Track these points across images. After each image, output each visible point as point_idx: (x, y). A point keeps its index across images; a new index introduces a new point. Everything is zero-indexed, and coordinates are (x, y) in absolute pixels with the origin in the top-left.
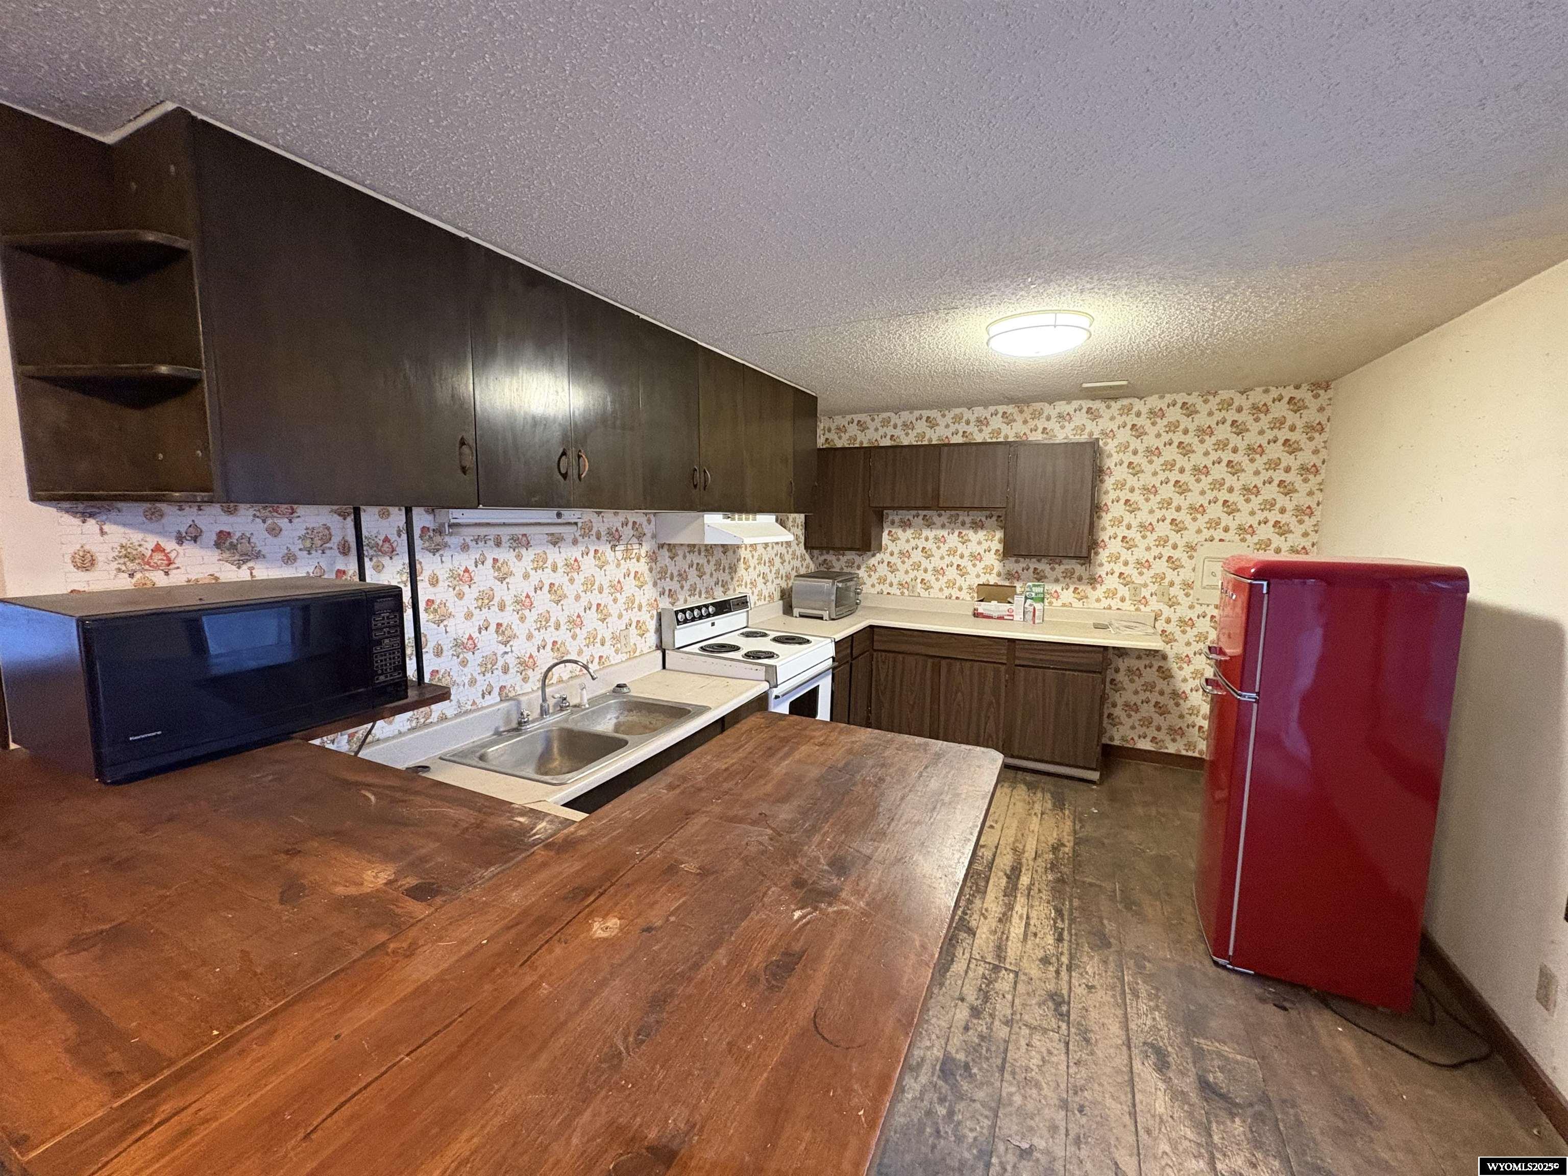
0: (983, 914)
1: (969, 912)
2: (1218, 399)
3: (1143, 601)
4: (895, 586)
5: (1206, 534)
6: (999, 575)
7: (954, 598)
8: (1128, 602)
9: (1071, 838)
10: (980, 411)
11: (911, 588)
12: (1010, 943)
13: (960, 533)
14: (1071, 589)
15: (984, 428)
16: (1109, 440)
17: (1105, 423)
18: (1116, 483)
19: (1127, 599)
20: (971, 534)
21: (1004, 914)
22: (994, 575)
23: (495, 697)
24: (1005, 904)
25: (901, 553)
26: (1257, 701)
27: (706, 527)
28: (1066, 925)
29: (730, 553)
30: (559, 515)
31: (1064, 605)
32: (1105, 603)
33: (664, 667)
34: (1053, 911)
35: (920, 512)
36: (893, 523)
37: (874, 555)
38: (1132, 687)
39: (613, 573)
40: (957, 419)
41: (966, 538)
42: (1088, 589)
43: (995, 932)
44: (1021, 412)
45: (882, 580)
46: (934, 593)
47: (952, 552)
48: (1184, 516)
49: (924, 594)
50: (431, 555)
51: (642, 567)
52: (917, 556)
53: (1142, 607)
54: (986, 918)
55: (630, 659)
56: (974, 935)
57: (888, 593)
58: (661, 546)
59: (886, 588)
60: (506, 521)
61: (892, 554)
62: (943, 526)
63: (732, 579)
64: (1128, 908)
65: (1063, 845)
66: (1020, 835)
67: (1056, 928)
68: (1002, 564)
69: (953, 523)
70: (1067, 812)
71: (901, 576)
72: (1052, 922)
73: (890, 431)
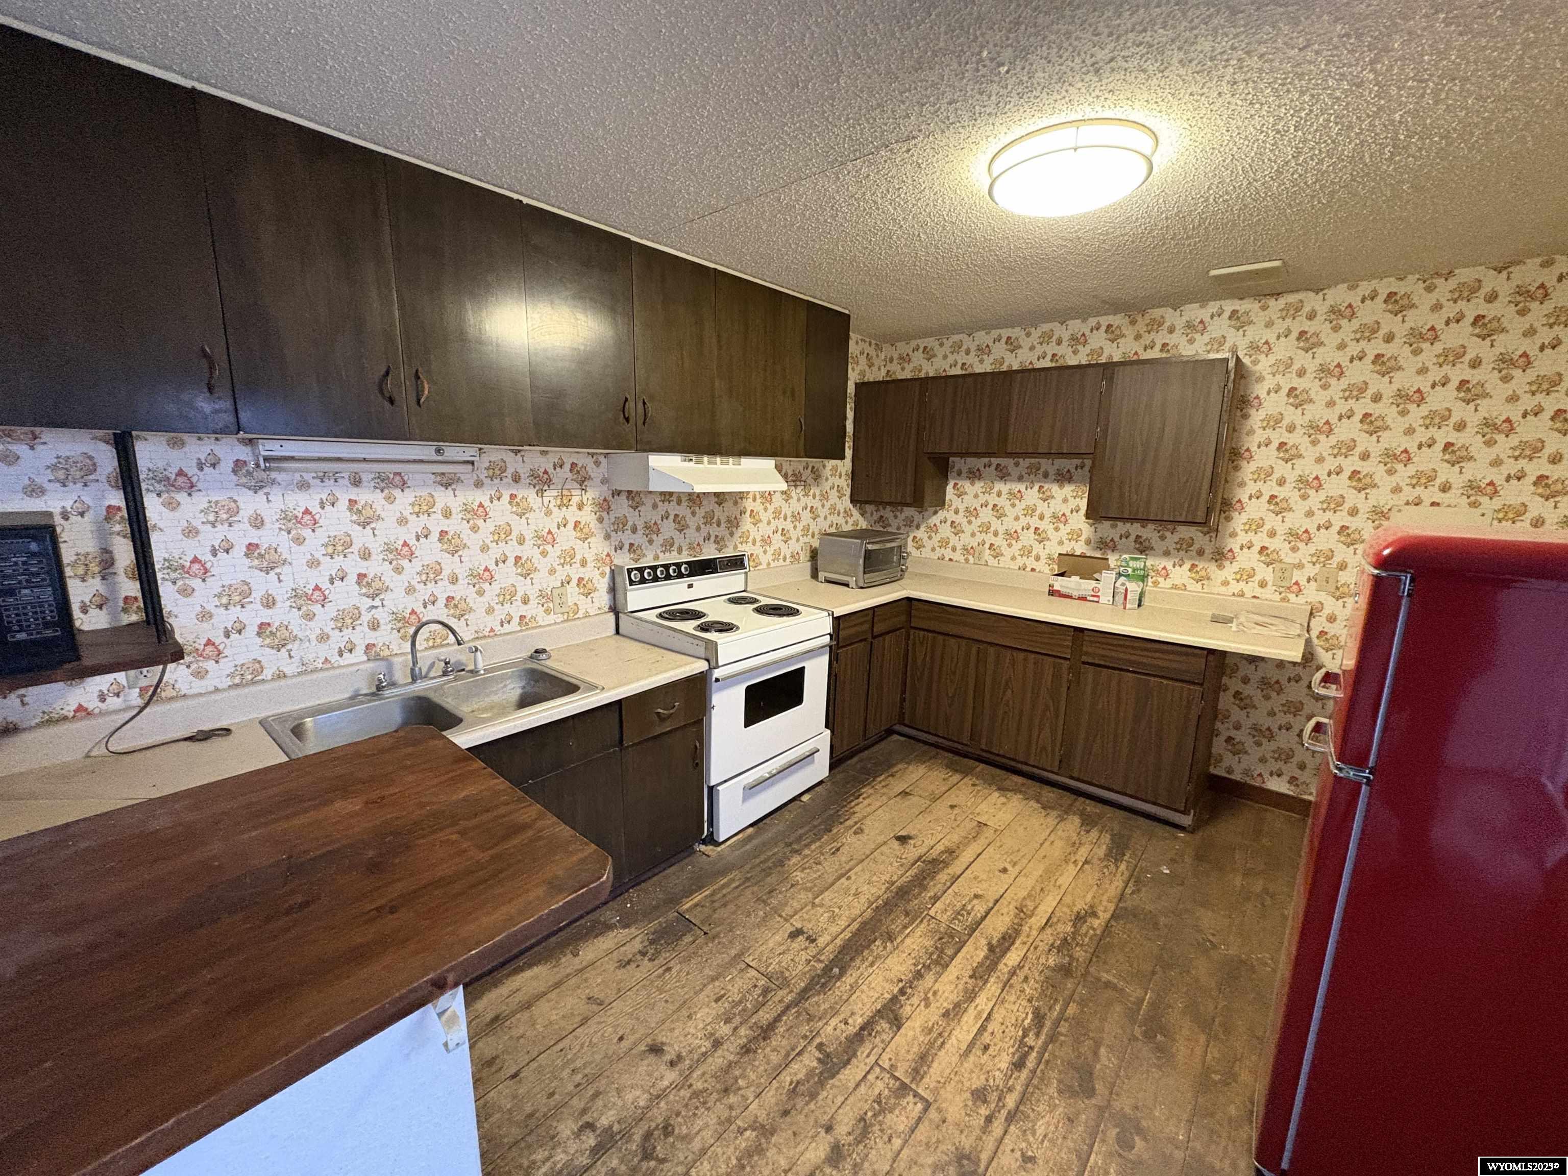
0: (926, 999)
1: (909, 991)
2: (1452, 283)
3: (1295, 588)
4: (959, 552)
5: (1409, 493)
6: (1088, 542)
7: (1029, 569)
8: (1270, 588)
9: (1111, 907)
10: (1076, 326)
11: (977, 554)
12: (942, 1053)
13: (1041, 487)
14: (1187, 566)
15: (1080, 347)
16: (1262, 357)
17: (1258, 333)
18: (1268, 419)
19: (1270, 583)
20: (1055, 489)
21: (957, 1005)
22: (1082, 543)
23: (359, 655)
24: (966, 990)
25: (967, 510)
26: (1369, 782)
27: (651, 471)
28: (1040, 1042)
29: (728, 505)
30: (438, 451)
31: (1174, 587)
32: (1235, 587)
33: (617, 632)
34: (1030, 1016)
35: (993, 460)
36: (959, 474)
37: (936, 513)
38: (1267, 706)
39: (539, 521)
40: (1046, 338)
41: (1048, 494)
42: (1212, 567)
43: (931, 1031)
44: (1133, 322)
45: (944, 543)
46: (1005, 561)
47: (1030, 511)
48: (1374, 468)
49: (992, 562)
50: (251, 493)
51: (588, 516)
52: (986, 515)
53: (1292, 597)
54: (927, 1006)
55: (568, 620)
56: (899, 1028)
57: (951, 560)
58: (617, 493)
59: (948, 553)
60: (367, 456)
61: (957, 512)
62: (1020, 479)
63: (732, 534)
64: (1149, 1036)
65: (1094, 915)
66: (1038, 889)
67: (1022, 1043)
68: (1093, 529)
69: (1033, 475)
70: (1123, 866)
71: (966, 539)
72: (1020, 1033)
73: (961, 358)
